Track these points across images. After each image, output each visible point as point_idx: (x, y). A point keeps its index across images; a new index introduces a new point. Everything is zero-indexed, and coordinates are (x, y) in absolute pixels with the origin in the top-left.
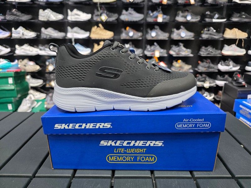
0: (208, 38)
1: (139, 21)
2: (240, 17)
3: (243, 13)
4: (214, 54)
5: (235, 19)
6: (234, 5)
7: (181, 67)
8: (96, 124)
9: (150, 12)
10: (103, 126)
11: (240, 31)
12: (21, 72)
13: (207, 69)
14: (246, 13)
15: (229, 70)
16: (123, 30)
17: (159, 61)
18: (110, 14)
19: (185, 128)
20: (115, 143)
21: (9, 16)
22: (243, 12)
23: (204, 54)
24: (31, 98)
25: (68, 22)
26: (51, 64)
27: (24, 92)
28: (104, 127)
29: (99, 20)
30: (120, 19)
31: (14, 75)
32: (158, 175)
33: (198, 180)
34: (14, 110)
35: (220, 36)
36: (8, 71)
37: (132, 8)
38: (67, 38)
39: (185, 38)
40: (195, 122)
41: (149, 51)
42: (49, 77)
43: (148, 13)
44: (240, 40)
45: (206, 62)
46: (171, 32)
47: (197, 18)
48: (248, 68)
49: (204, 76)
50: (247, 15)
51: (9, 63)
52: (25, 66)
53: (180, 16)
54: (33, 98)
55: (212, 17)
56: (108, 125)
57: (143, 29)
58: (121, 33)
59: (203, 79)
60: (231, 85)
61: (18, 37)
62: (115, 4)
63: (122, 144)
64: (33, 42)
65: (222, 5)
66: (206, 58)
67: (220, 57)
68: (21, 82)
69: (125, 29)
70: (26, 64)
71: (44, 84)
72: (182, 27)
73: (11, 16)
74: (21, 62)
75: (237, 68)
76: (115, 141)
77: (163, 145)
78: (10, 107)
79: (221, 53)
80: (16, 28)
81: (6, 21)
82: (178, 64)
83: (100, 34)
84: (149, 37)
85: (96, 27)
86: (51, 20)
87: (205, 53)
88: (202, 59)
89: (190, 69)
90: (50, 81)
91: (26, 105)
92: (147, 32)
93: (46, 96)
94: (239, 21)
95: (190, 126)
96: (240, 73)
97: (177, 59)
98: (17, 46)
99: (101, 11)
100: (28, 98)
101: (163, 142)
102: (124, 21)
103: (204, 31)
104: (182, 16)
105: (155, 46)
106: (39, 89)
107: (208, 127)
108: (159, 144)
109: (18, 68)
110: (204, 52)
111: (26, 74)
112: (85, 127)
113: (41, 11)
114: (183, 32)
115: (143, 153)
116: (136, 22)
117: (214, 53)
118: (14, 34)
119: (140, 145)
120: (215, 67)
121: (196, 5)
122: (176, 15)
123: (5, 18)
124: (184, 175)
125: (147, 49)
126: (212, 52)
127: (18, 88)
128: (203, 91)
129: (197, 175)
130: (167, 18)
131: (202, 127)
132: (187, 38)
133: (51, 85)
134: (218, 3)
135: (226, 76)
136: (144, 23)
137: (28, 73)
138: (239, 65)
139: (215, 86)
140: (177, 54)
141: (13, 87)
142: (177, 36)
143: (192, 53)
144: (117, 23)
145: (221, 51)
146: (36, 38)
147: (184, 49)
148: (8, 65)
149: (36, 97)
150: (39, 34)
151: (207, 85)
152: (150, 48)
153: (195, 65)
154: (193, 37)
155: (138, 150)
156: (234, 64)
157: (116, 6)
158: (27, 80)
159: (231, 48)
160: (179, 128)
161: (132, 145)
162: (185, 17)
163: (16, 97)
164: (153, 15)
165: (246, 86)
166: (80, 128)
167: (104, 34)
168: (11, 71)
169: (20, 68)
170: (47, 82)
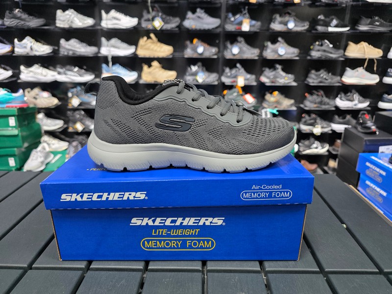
0: (320, 57)
1: (213, 29)
2: (371, 24)
3: (377, 18)
4: (331, 83)
5: (363, 28)
6: (362, 4)
7: (278, 102)
8: (123, 193)
9: (230, 15)
10: (134, 197)
11: (370, 46)
12: (28, 108)
13: (319, 105)
14: (380, 18)
15: (352, 108)
16: (188, 43)
17: (244, 93)
18: (168, 18)
19: (255, 198)
20: (154, 221)
21: (9, 20)
22: (376, 16)
23: (313, 83)
24: (44, 149)
25: (102, 30)
26: (76, 96)
27: (34, 139)
28: (135, 199)
29: (150, 27)
30: (183, 25)
31: (18, 112)
32: (212, 267)
33: (269, 275)
34: (18, 167)
35: (339, 54)
36: (7, 107)
37: (202, 8)
38: (99, 55)
39: (285, 57)
40: (270, 189)
41: (228, 77)
42: (72, 116)
43: (226, 17)
44: (371, 61)
45: (318, 95)
46: (263, 48)
47: (304, 26)
48: (382, 105)
49: (313, 116)
50: (383, 21)
51: (9, 94)
52: (35, 98)
53: (277, 22)
54: (48, 149)
55: (327, 24)
56: (141, 196)
57: (219, 42)
58: (184, 47)
59: (312, 121)
60: (354, 131)
61: (24, 54)
62: (176, 2)
63: (164, 223)
64: (46, 62)
65: (344, 5)
66: (317, 88)
67: (339, 86)
68: (28, 124)
69: (192, 42)
70: (37, 95)
71: (66, 126)
72: (280, 39)
73: (12, 20)
74: (29, 92)
75: (365, 105)
76: (153, 219)
77: (224, 224)
78: (12, 162)
79: (341, 80)
80: (20, 40)
81: (4, 27)
82: (274, 97)
83: (152, 50)
84: (228, 56)
85: (145, 38)
86: (74, 26)
87: (315, 81)
88: (311, 90)
89: (292, 105)
90: (75, 122)
91: (37, 159)
92: (225, 48)
93: (69, 145)
94: (369, 31)
95: (262, 195)
96: (369, 112)
97: (272, 89)
98: (22, 68)
99: (154, 14)
100: (40, 148)
101: (224, 218)
102: (190, 28)
103: (314, 46)
104: (281, 23)
105: (237, 69)
106: (58, 134)
107: (288, 197)
108: (218, 221)
109: (24, 102)
110: (314, 79)
111: (36, 111)
112: (108, 198)
113: (59, 13)
114: (282, 47)
115: (195, 236)
116: (209, 30)
117: (330, 80)
118: (18, 48)
119: (191, 223)
120: (331, 102)
121: (303, 4)
122: (271, 20)
123: (3, 22)
124: (250, 267)
125: (225, 74)
126: (327, 78)
127: (25, 134)
128: (312, 139)
129: (269, 268)
130: (257, 24)
131: (280, 197)
132: (288, 57)
133: (76, 129)
134: (336, 2)
135: (348, 117)
136: (220, 32)
137: (39, 110)
138: (368, 100)
139: (330, 132)
140: (273, 82)
141: (15, 132)
142: (273, 53)
143: (295, 81)
144: (178, 32)
145: (341, 77)
146: (52, 54)
147: (283, 74)
148: (8, 97)
149: (53, 147)
150: (56, 48)
151: (317, 130)
152: (230, 72)
153: (300, 99)
154: (297, 56)
155: (188, 231)
156: (361, 98)
157: (176, 5)
158: (38, 121)
159: (357, 73)
160: (247, 198)
161: (178, 223)
162: (286, 24)
163: (21, 147)
164: (235, 20)
165: (377, 133)
166: (100, 199)
167: (159, 49)
168: (12, 107)
169: (27, 101)
170: (70, 125)
